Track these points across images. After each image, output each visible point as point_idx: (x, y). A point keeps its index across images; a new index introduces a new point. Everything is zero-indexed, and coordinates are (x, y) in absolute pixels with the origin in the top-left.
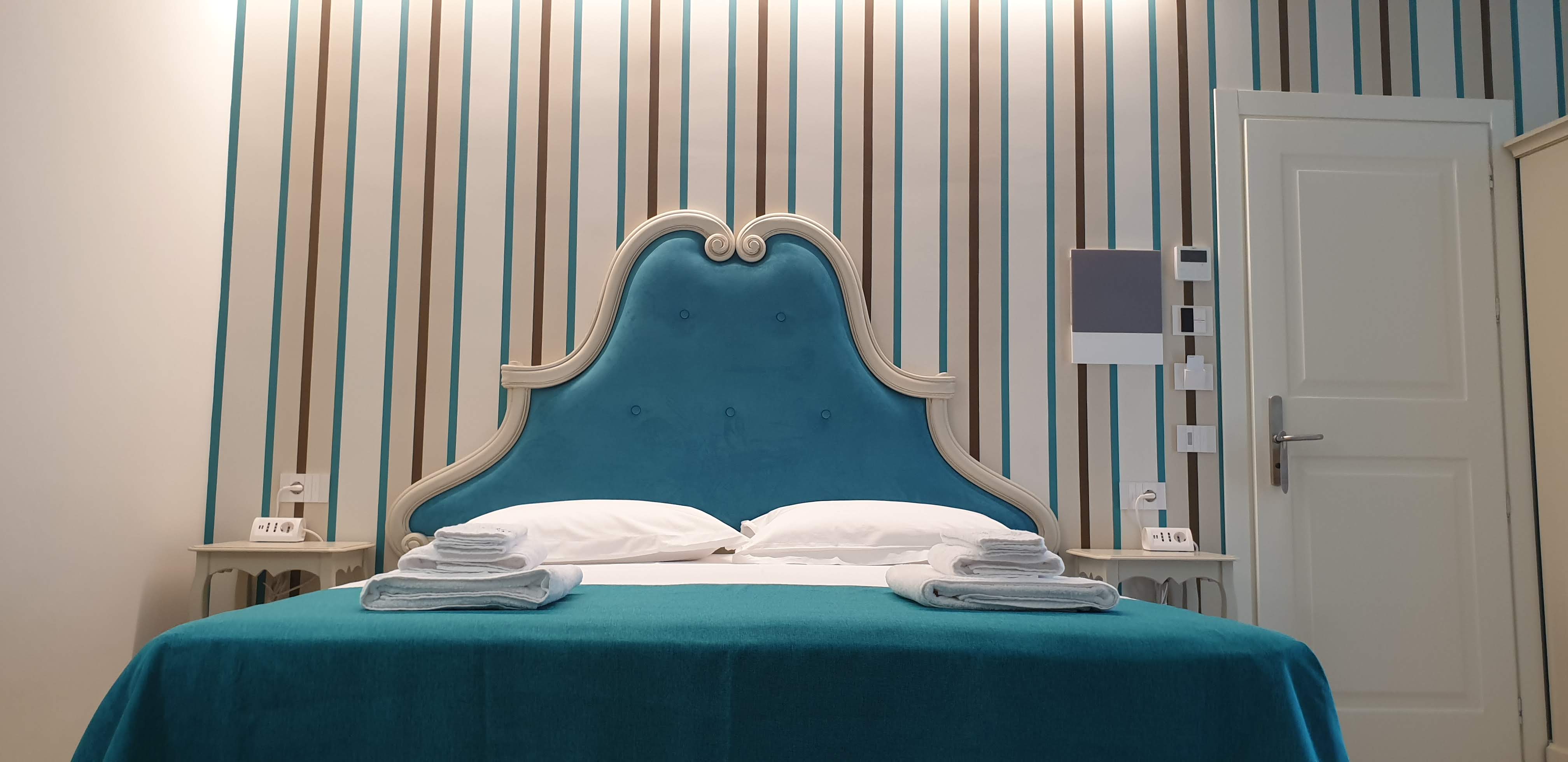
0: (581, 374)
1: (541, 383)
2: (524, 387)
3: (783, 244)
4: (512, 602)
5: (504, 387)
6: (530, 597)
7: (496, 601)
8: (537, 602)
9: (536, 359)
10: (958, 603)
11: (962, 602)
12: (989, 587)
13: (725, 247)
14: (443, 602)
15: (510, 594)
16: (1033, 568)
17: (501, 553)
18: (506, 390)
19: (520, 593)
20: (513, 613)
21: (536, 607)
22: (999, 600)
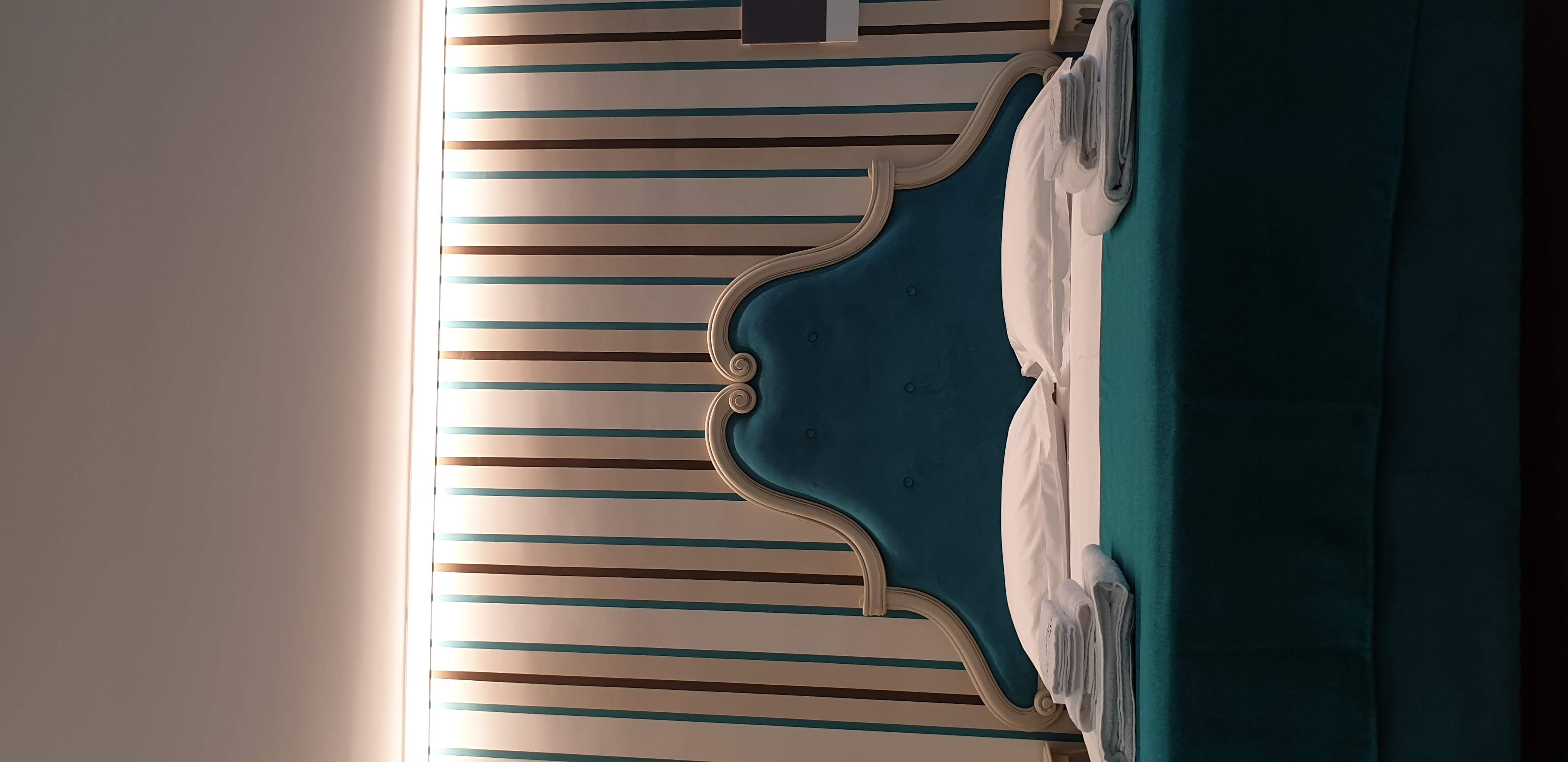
0: (871, 536)
1: (881, 577)
2: (886, 594)
3: (738, 335)
4: (1128, 620)
5: (885, 613)
6: (1122, 601)
7: (1126, 636)
8: (1127, 594)
9: (857, 581)
10: (1128, 165)
11: (1126, 161)
12: (1111, 133)
13: (742, 394)
14: (1127, 689)
15: (1118, 621)
16: (1090, 87)
17: (1075, 629)
18: (888, 611)
19: (1118, 611)
20: (1140, 620)
21: (1132, 595)
22: (1124, 122)
